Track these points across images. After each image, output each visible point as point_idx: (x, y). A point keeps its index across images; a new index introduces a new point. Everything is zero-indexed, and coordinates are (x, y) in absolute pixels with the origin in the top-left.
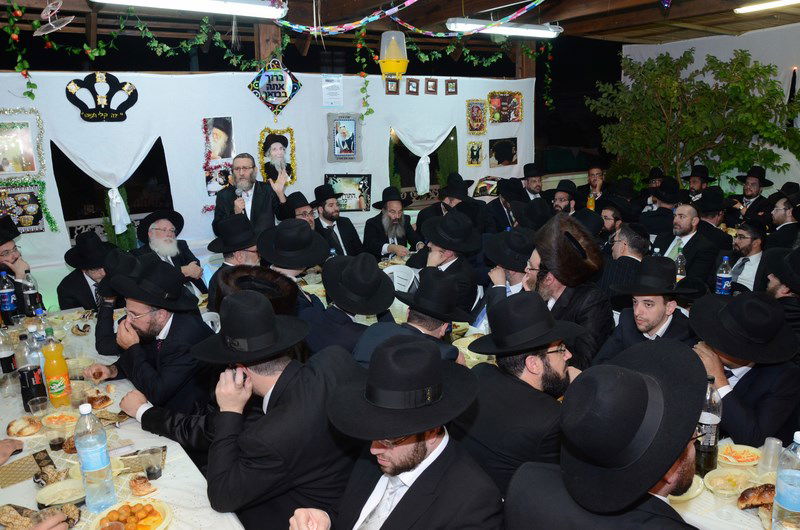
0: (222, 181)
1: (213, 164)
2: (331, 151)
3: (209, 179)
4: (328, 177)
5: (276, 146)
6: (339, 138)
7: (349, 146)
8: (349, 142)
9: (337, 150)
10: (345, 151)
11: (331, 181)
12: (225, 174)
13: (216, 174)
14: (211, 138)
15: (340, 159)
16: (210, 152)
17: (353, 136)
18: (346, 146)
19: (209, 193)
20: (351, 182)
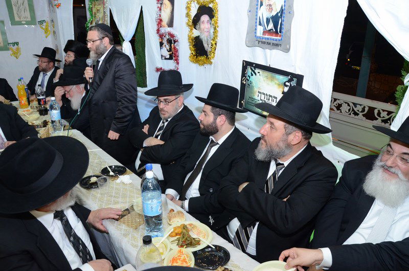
0: (168, 48)
1: (163, 30)
2: (252, 30)
3: (161, 44)
4: (246, 65)
5: (205, 18)
6: (264, 13)
7: (275, 26)
8: (276, 19)
9: (260, 30)
10: (270, 32)
11: (249, 71)
12: (169, 42)
13: (165, 42)
14: (162, 8)
15: (262, 43)
16: (161, 20)
17: (282, 11)
18: (271, 26)
19: (162, 56)
20: (272, 79)
